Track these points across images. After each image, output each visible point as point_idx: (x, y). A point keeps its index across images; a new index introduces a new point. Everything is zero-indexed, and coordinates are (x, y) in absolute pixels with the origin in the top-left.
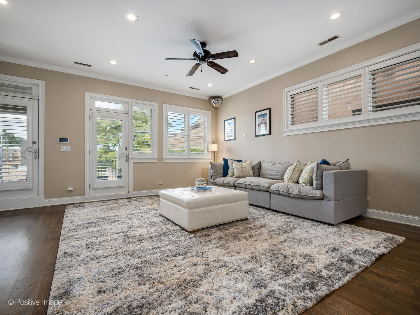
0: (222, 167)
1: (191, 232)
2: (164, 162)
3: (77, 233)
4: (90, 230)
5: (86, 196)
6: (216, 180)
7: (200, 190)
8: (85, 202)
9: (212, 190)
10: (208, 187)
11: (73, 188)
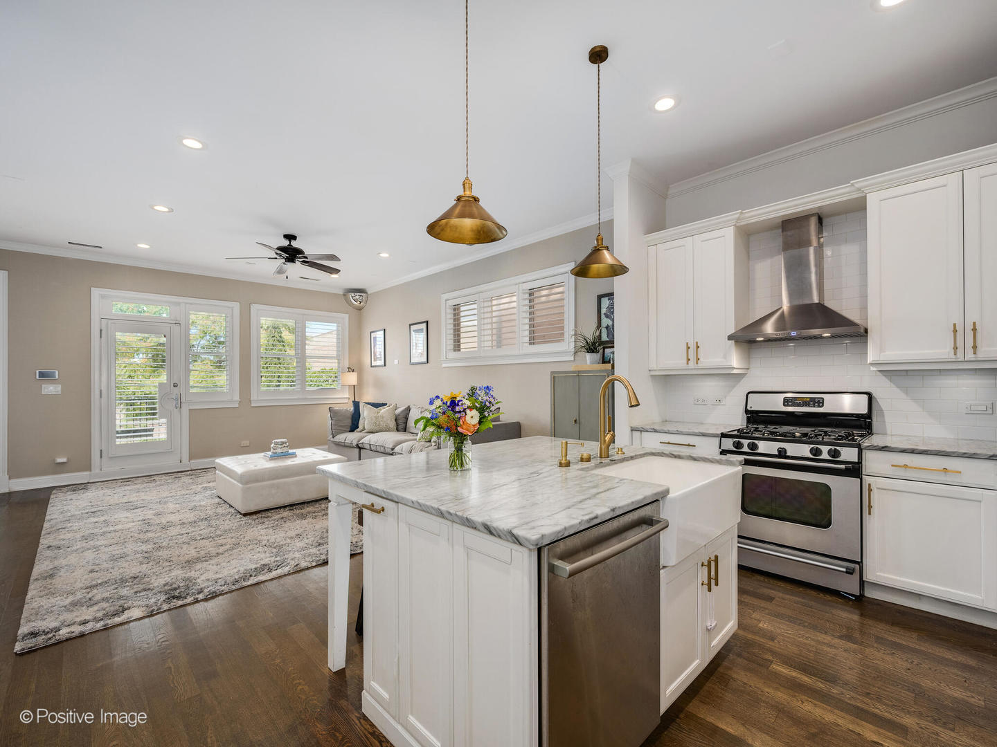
0: (349, 415)
1: (245, 515)
2: (252, 405)
3: (69, 525)
4: (93, 520)
5: (93, 472)
6: (337, 437)
7: (275, 457)
8: (91, 481)
9: (296, 456)
10: (291, 451)
11: (68, 459)
